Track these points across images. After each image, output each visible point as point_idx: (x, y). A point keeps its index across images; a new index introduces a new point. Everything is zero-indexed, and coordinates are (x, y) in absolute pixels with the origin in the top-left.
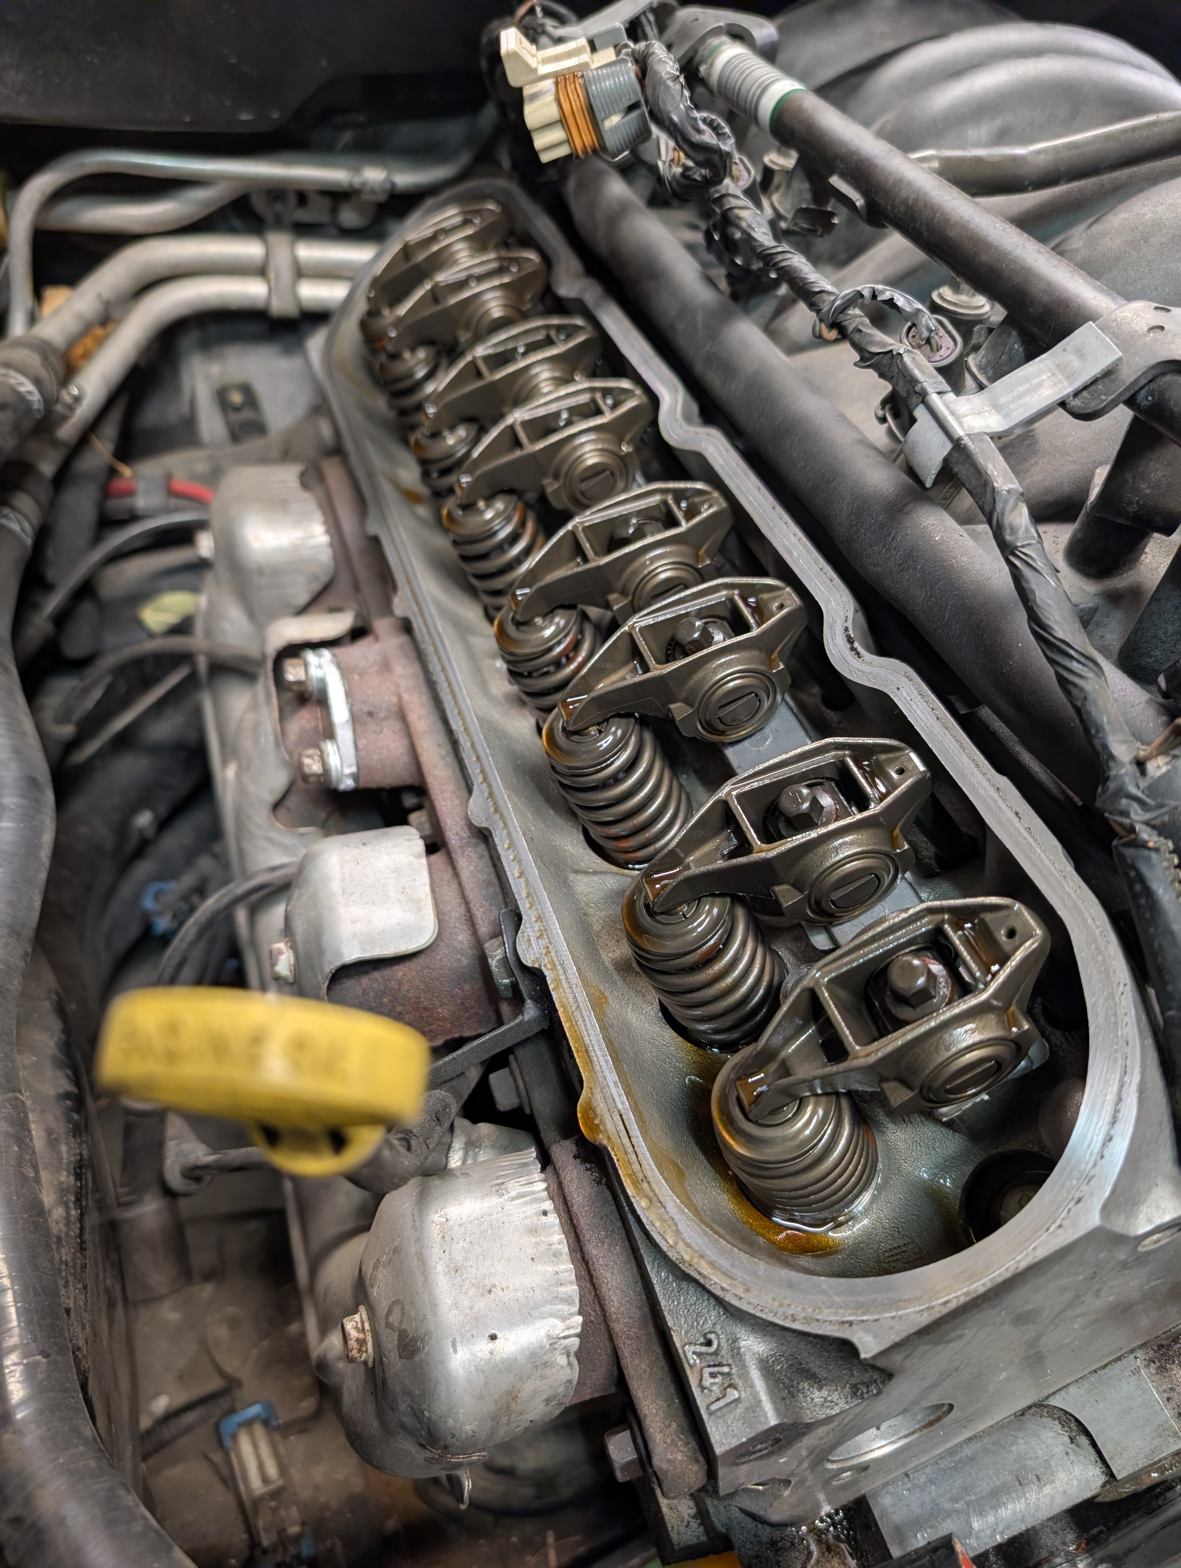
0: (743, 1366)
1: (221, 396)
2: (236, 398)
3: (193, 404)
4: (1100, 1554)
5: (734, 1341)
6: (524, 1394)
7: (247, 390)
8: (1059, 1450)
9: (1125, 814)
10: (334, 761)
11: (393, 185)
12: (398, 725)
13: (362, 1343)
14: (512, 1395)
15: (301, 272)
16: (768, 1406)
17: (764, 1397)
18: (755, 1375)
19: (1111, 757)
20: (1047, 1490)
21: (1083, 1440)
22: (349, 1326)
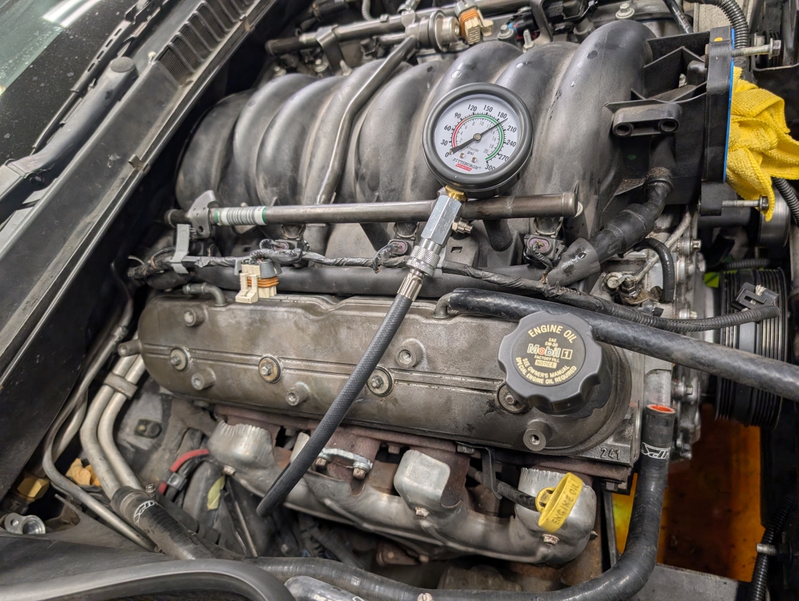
0: (614, 446)
1: (139, 433)
2: (142, 428)
3: (132, 446)
4: (680, 377)
5: (607, 444)
6: (589, 503)
7: (143, 422)
8: (657, 378)
9: (553, 293)
10: (362, 465)
11: (124, 326)
12: (360, 439)
13: (553, 539)
14: (588, 506)
15: (123, 377)
16: (626, 446)
17: (623, 445)
18: (616, 444)
19: (540, 288)
20: (664, 387)
21: (658, 371)
22: (548, 541)
